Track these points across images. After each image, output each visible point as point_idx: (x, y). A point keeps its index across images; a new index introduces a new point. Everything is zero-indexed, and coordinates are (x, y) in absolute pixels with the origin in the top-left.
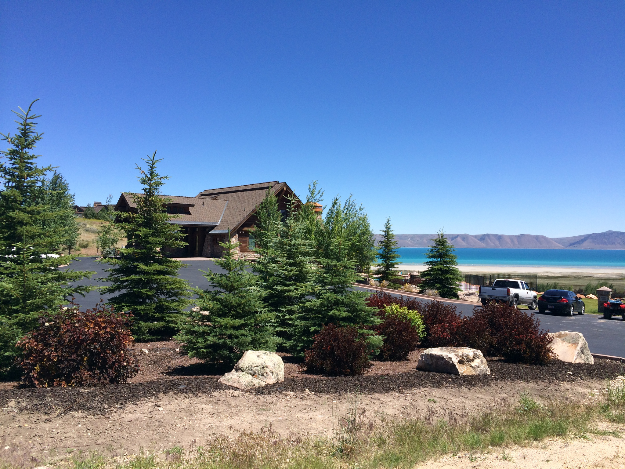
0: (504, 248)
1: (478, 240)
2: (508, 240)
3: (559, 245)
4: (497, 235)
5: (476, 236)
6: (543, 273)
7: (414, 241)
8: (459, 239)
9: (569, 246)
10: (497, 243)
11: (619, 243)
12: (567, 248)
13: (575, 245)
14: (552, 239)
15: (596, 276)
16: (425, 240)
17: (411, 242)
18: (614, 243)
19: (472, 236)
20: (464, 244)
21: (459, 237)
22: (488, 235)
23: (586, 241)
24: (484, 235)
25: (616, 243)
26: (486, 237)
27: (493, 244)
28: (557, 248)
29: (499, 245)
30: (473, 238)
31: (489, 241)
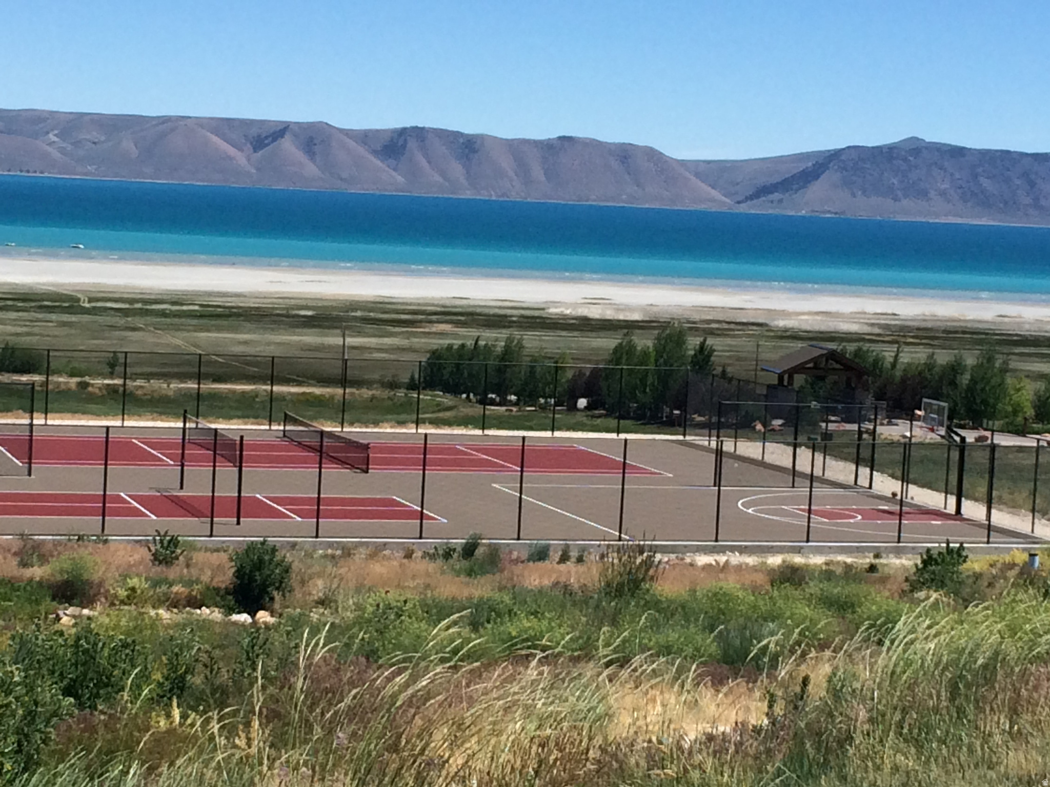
0: (483, 196)
1: (375, 152)
2: (506, 163)
3: (715, 193)
4: (457, 134)
5: (365, 137)
7: (77, 144)
8: (287, 144)
9: (751, 198)
10: (457, 170)
11: (943, 194)
13: (776, 196)
14: (683, 163)
16: (128, 145)
17: (62, 151)
18: (923, 194)
19: (347, 133)
20: (311, 169)
21: (288, 136)
22: (419, 133)
23: (817, 177)
24: (403, 132)
25: (932, 194)
26: (412, 144)
27: (437, 178)
28: (702, 207)
29: (463, 180)
30: (352, 144)
31: (423, 162)
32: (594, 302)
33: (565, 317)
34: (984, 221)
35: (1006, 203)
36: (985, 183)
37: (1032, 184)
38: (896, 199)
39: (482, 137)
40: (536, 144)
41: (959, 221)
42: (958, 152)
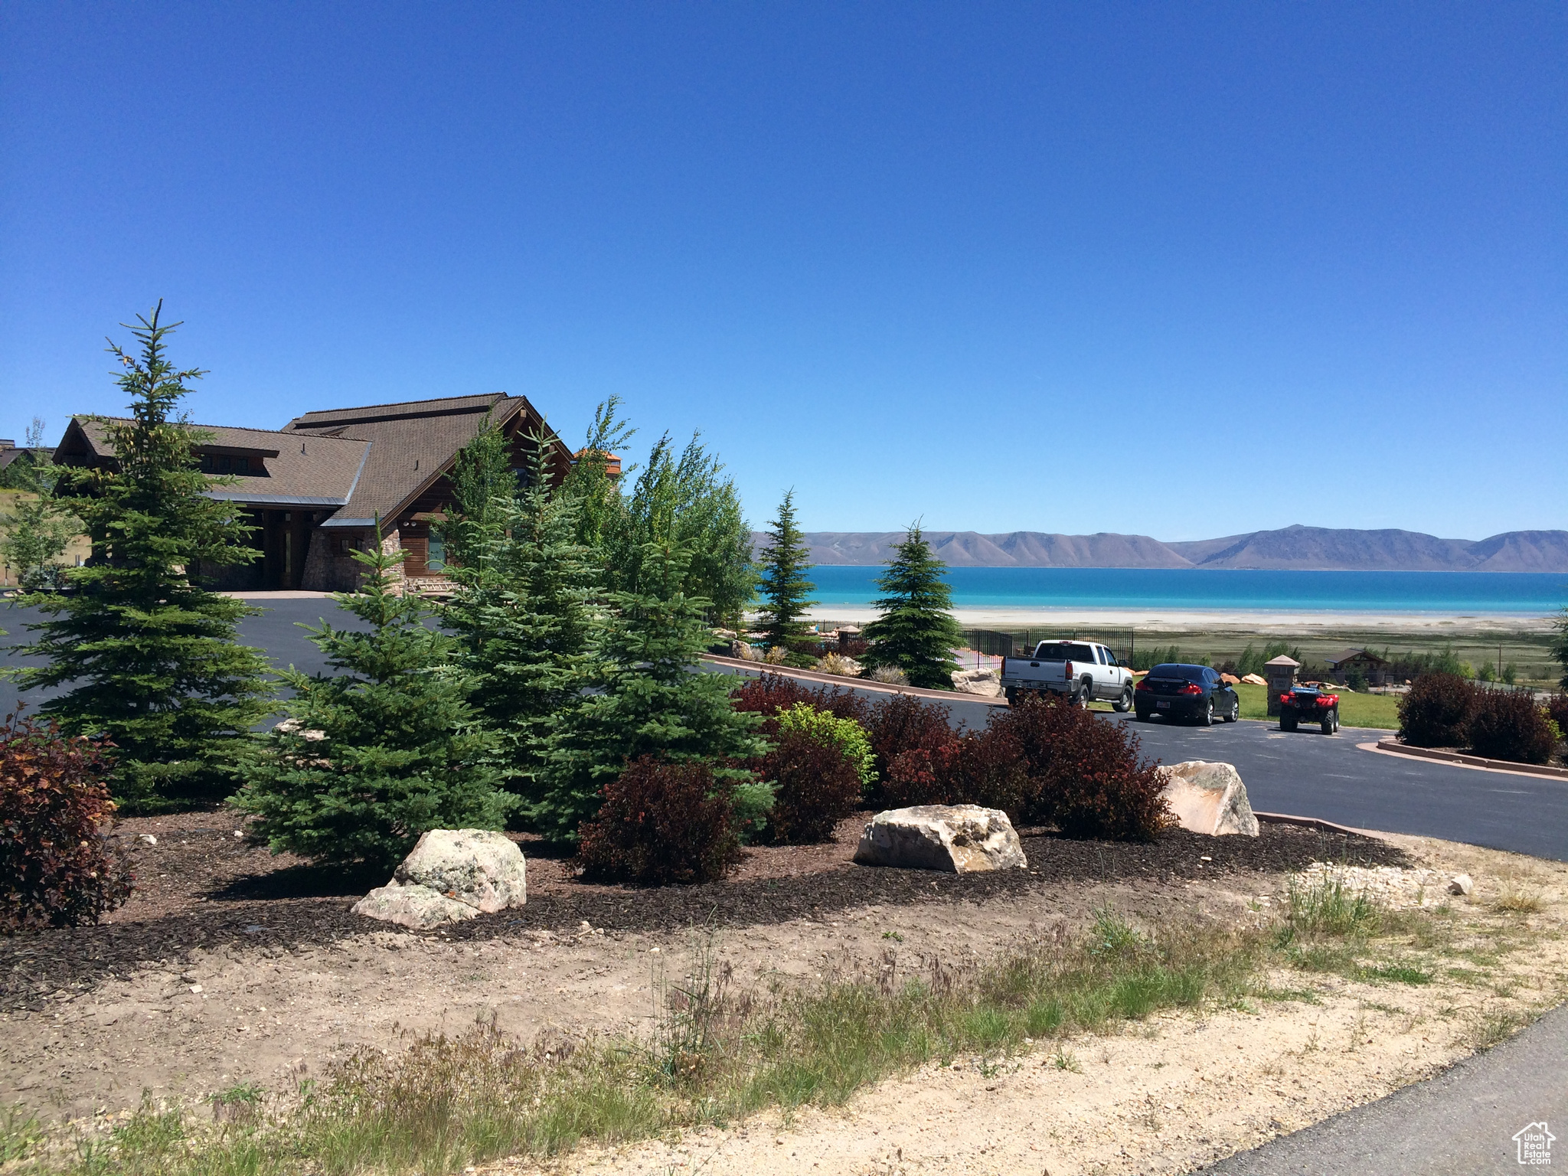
0: (1058, 566)
1: (1000, 546)
2: (1070, 549)
3: (1185, 560)
4: (1043, 535)
5: (995, 538)
6: (1144, 625)
7: (849, 548)
8: (954, 544)
9: (1205, 561)
10: (1044, 554)
11: (1316, 555)
12: (1200, 568)
13: (1219, 560)
14: (1167, 544)
15: (1263, 631)
16: (874, 548)
17: (841, 552)
18: (1305, 556)
19: (985, 537)
20: (967, 556)
21: (955, 540)
22: (1023, 535)
23: (1242, 549)
24: (1014, 535)
25: (1309, 555)
26: (1019, 541)
27: (1033, 558)
28: (1179, 567)
29: (1048, 560)
30: (989, 542)
31: (1026, 550)
32: (1155, 622)
33: (1145, 631)
34: (1341, 569)
35: (1354, 558)
36: (1341, 548)
37: (1369, 547)
38: (1289, 559)
39: (1056, 536)
40: (1085, 537)
41: (1326, 569)
42: (1323, 532)
